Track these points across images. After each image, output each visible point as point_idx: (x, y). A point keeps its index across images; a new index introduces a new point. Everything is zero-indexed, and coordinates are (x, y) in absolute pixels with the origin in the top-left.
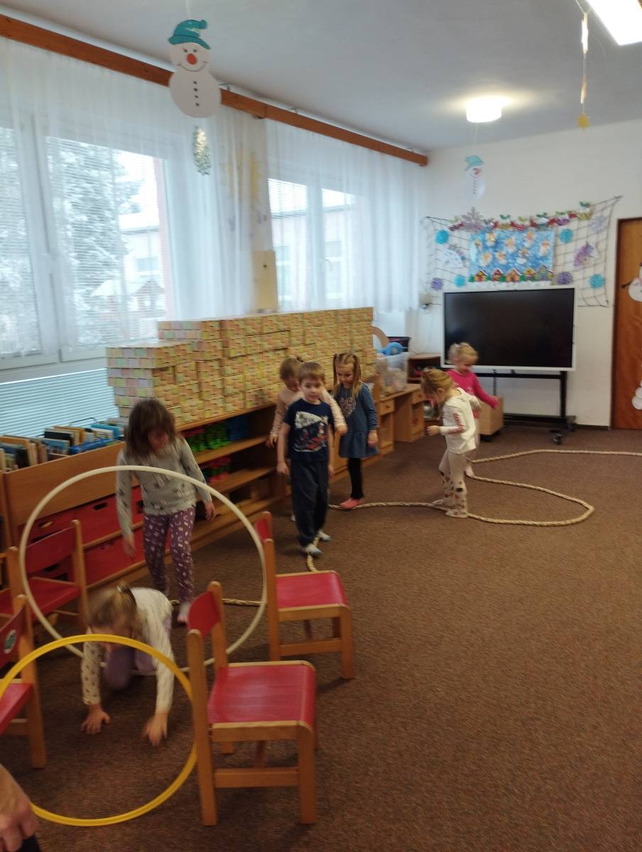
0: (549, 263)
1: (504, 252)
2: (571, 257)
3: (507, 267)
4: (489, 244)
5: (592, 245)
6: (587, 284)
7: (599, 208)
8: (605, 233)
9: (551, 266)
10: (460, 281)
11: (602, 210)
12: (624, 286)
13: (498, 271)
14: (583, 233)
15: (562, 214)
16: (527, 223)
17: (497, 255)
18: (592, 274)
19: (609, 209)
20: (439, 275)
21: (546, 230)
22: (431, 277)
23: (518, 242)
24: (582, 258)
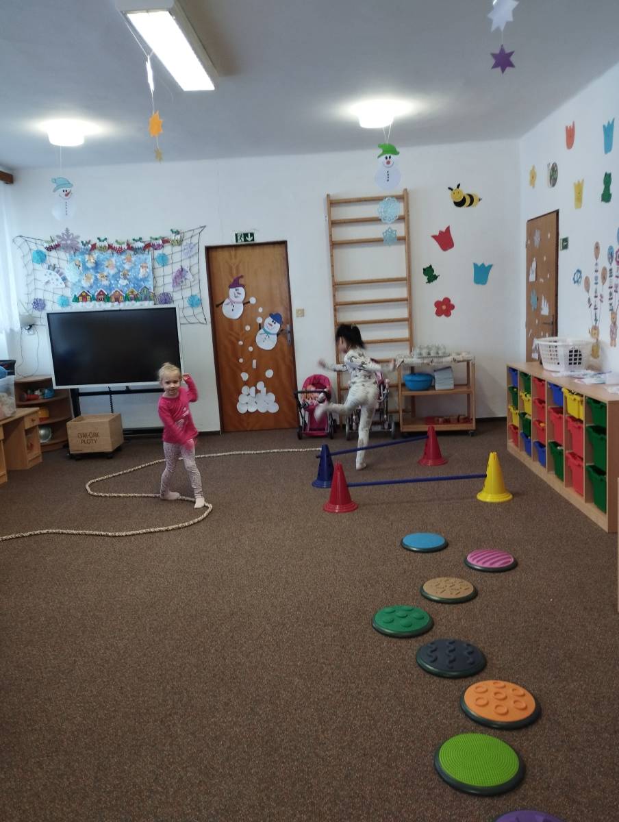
0: (150, 284)
1: (106, 274)
2: (169, 280)
3: (110, 287)
4: (90, 265)
5: (187, 269)
6: (186, 304)
7: (188, 235)
8: (196, 258)
9: (152, 287)
10: (65, 302)
11: (191, 237)
12: (218, 306)
13: (101, 291)
14: (177, 257)
15: (156, 239)
16: (125, 246)
17: (99, 276)
18: (189, 295)
19: (197, 237)
20: (40, 296)
21: (143, 254)
22: (32, 297)
23: (118, 264)
24: (179, 280)
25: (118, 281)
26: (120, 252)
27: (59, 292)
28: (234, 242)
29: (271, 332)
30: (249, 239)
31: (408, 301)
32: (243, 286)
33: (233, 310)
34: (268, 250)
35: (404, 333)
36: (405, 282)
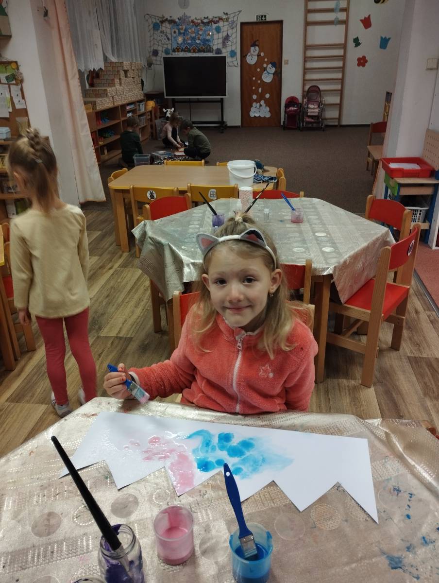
1: (189, 36)
2: (220, 41)
3: (190, 45)
4: (182, 31)
5: (230, 35)
8: (236, 29)
9: (212, 45)
10: (167, 51)
11: (234, 17)
12: (244, 56)
13: (187, 46)
14: (225, 28)
15: (216, 18)
16: (199, 21)
17: (186, 38)
18: (230, 50)
19: (236, 17)
20: (156, 48)
21: (209, 26)
22: (152, 49)
23: (196, 31)
24: (226, 42)
25: (195, 41)
26: (197, 25)
27: (166, 46)
28: (255, 20)
29: (270, 72)
30: (264, 19)
31: (343, 58)
32: (258, 46)
33: (252, 60)
34: (272, 26)
35: (340, 76)
36: (343, 46)
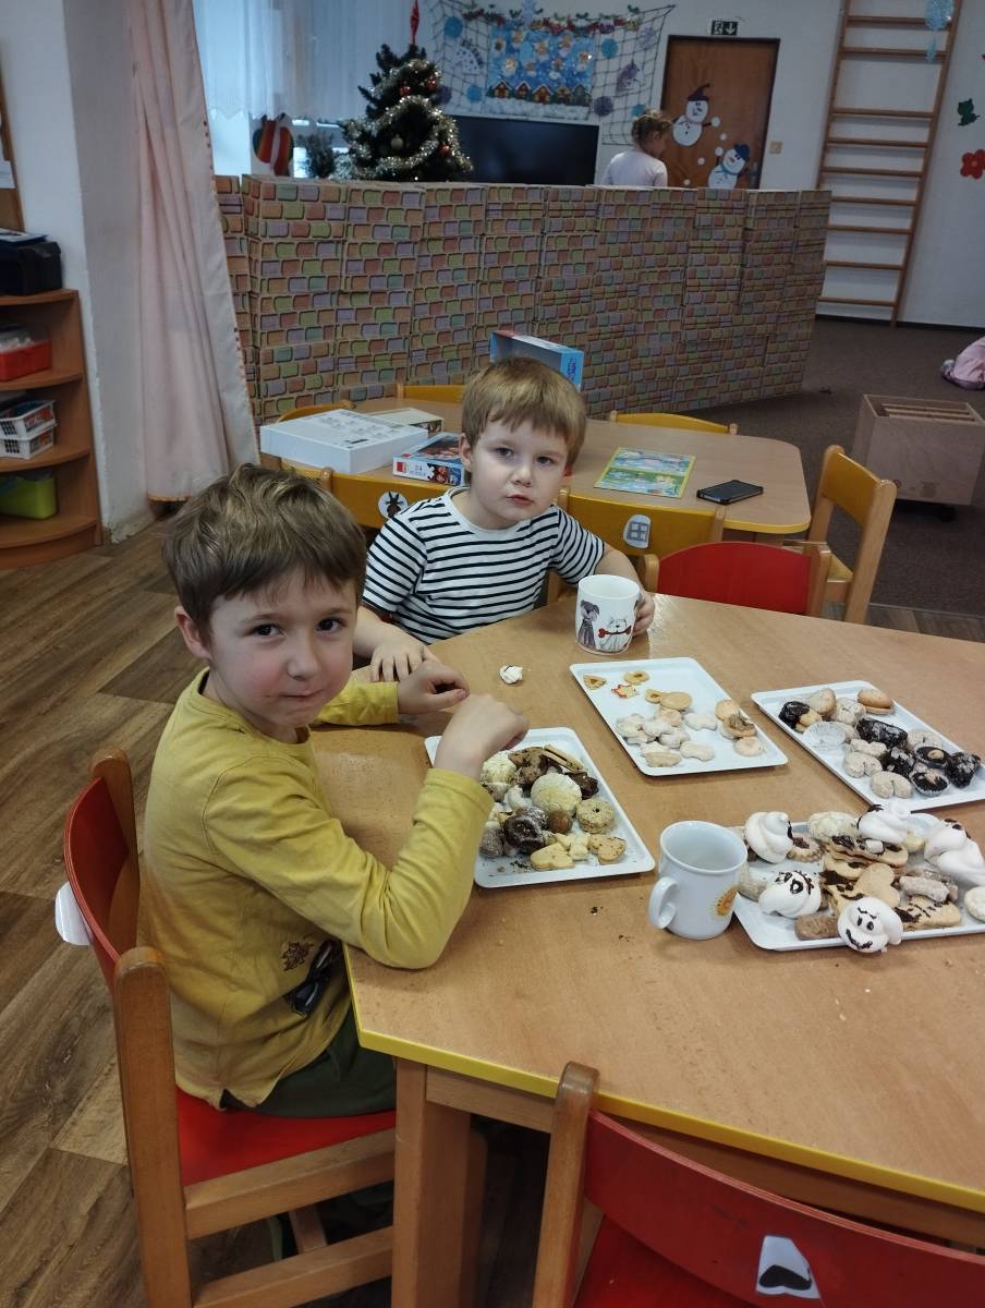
0: (587, 83)
1: (533, 61)
2: (613, 78)
3: (535, 81)
4: (516, 46)
5: (639, 66)
7: (649, 16)
8: (654, 51)
9: (589, 86)
10: (475, 93)
11: (653, 19)
14: (629, 47)
15: (607, 17)
16: (564, 24)
17: (525, 63)
18: (635, 104)
19: (660, 20)
21: (586, 37)
23: (552, 48)
24: (625, 81)
25: (548, 73)
26: (557, 31)
27: (471, 79)
28: (707, 33)
30: (730, 31)
31: (927, 149)
32: (706, 99)
34: (750, 51)
35: (911, 195)
36: (929, 120)
